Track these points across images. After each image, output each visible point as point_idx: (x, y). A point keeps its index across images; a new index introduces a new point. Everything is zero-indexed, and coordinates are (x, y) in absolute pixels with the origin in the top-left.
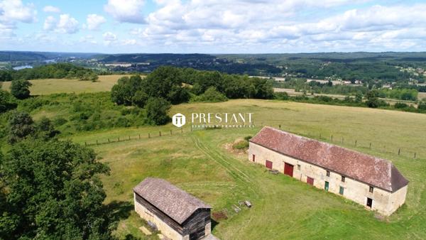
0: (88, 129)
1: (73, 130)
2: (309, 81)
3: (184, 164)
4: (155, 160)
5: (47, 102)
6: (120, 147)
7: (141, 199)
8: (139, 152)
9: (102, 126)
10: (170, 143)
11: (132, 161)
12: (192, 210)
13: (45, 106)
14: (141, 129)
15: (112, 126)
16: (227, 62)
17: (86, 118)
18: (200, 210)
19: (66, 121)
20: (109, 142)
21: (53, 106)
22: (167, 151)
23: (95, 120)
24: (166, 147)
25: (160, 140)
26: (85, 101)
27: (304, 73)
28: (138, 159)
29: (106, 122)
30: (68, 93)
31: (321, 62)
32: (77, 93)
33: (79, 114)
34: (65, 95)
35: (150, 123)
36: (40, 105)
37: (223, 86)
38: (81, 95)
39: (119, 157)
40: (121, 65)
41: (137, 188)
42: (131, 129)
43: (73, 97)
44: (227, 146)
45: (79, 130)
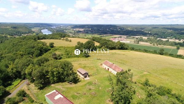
0: (69, 57)
1: (65, 57)
2: (158, 39)
3: (88, 67)
4: (83, 66)
5: (58, 49)
6: (76, 62)
7: (78, 71)
8: (80, 64)
9: (72, 57)
10: (87, 62)
11: (78, 65)
12: (85, 73)
13: (58, 50)
14: (81, 58)
15: (74, 57)
16: (124, 29)
17: (68, 54)
18: (86, 73)
19: (63, 55)
20: (74, 61)
21: (60, 50)
22: (86, 64)
23: (70, 55)
24: (86, 63)
25: (86, 61)
26: (68, 49)
27: (157, 35)
28: (80, 65)
29: (73, 56)
30: (63, 46)
31: (167, 30)
32: (66, 46)
33: (66, 53)
34: (62, 47)
35: (84, 57)
36: (56, 50)
37: (108, 46)
38: (67, 47)
39: (76, 64)
40: (80, 30)
41: (78, 70)
42: (79, 58)
43: (65, 48)
44: (100, 64)
45: (67, 57)
